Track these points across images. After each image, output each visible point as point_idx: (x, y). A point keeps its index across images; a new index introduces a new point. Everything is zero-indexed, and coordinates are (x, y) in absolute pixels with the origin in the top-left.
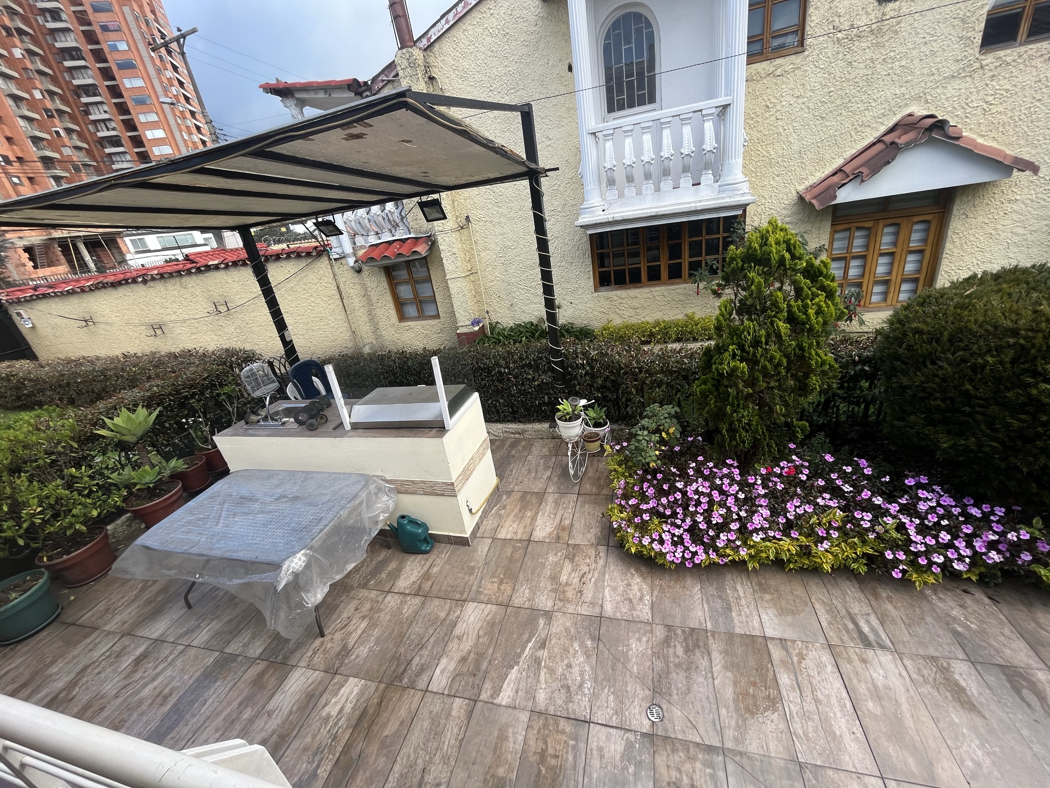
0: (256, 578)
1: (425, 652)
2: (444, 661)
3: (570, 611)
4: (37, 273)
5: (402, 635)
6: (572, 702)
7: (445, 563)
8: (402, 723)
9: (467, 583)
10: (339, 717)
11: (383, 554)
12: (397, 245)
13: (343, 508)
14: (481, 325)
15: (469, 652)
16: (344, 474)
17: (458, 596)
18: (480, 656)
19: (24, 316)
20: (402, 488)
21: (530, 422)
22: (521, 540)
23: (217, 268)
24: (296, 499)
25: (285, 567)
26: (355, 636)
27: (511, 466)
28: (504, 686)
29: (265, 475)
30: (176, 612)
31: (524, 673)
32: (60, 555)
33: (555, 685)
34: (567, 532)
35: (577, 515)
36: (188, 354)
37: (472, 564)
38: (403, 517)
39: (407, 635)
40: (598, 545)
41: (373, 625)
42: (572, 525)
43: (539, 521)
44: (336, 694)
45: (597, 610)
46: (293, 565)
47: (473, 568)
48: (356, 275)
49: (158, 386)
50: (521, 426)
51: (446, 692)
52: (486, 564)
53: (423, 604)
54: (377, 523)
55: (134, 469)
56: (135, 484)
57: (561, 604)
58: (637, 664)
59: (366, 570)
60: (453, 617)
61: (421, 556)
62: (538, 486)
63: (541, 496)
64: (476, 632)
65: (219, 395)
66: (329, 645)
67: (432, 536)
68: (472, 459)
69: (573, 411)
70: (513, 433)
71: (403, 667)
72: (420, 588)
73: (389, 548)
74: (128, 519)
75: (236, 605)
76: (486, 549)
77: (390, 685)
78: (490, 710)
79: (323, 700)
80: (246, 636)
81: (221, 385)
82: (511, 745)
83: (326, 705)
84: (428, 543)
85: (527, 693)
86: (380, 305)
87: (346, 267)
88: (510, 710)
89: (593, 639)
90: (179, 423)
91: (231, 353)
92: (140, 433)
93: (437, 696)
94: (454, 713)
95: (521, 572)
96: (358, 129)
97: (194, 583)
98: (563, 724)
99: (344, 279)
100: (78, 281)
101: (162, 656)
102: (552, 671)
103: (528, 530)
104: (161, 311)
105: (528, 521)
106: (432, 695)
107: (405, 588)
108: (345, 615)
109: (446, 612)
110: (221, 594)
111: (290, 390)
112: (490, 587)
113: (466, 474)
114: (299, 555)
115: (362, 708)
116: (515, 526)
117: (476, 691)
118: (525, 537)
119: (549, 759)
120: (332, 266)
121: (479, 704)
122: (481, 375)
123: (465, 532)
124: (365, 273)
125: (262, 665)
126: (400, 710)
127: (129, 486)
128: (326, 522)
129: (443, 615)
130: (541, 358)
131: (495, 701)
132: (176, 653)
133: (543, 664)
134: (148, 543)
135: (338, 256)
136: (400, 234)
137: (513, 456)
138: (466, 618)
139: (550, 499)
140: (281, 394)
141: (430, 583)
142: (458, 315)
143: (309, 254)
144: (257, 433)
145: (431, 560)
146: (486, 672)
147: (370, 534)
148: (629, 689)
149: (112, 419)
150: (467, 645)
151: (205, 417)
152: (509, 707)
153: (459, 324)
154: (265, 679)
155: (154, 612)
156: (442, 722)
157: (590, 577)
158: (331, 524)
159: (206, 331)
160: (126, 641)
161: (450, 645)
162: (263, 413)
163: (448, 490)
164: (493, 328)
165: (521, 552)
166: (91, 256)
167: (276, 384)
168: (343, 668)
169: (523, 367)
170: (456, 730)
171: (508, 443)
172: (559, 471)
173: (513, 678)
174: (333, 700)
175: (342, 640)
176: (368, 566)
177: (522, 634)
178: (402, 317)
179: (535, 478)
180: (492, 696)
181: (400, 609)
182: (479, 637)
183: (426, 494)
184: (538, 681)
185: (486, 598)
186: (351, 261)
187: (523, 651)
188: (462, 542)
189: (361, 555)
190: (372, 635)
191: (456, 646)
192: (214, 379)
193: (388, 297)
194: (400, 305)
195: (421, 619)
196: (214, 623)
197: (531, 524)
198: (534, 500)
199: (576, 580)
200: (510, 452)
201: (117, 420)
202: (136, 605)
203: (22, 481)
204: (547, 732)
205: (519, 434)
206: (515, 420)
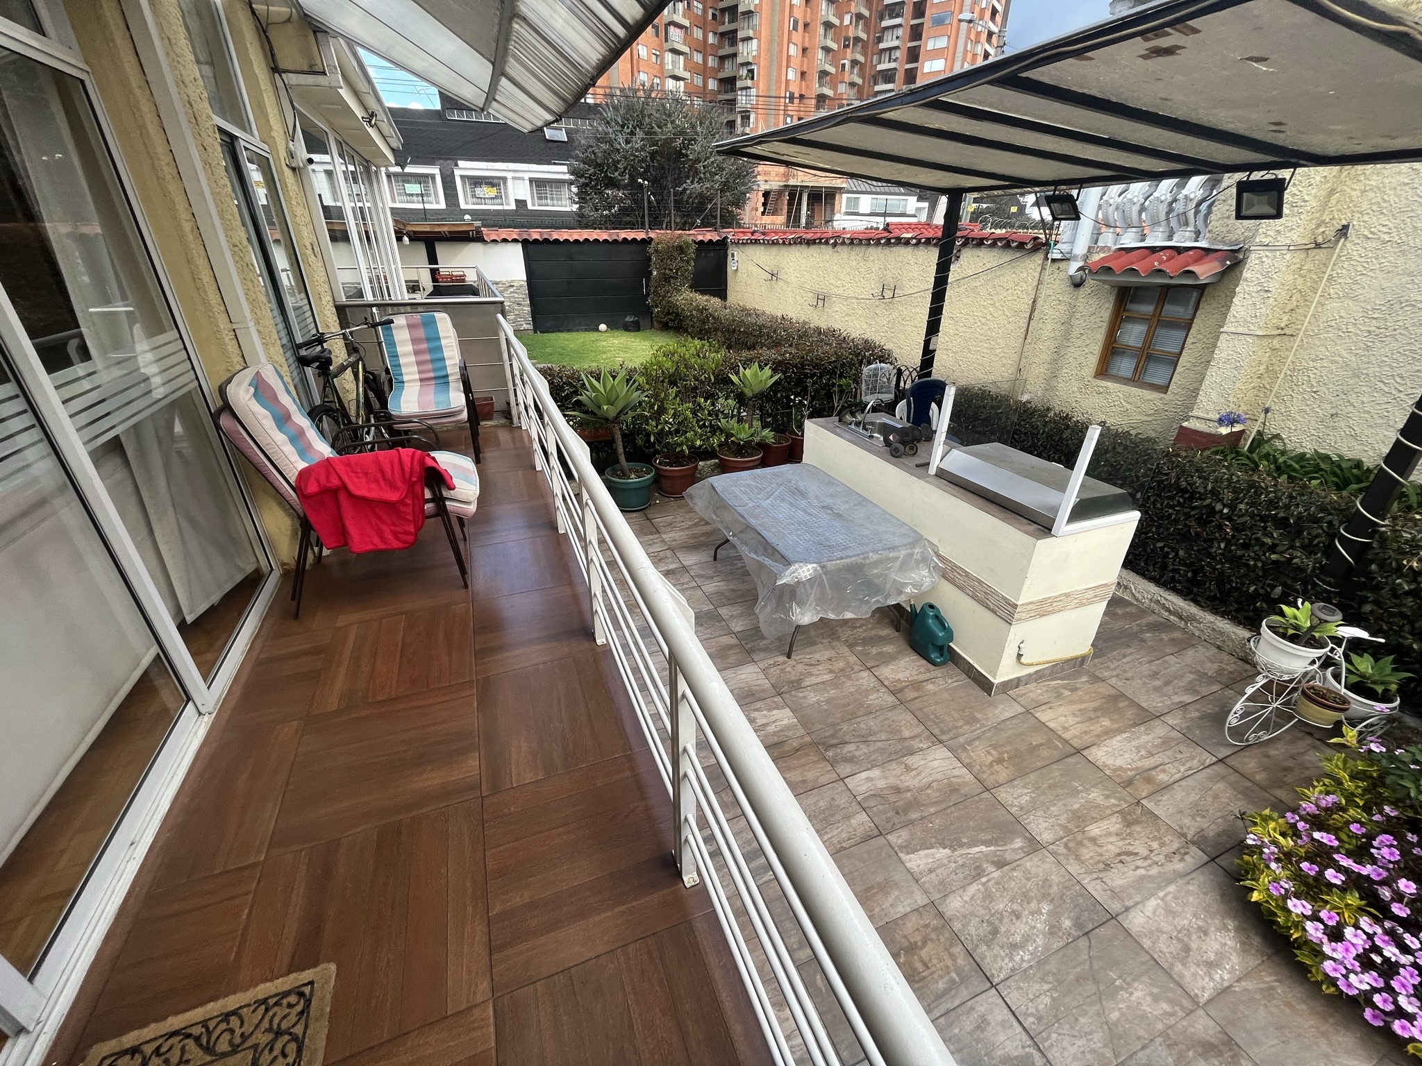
0: (768, 562)
1: (864, 749)
2: (875, 773)
3: (1068, 867)
4: (761, 219)
5: (853, 716)
6: (988, 946)
7: (947, 690)
8: (804, 782)
9: (956, 727)
10: (761, 728)
11: (887, 631)
12: (1164, 256)
13: (875, 551)
14: (1237, 428)
15: (908, 790)
16: (898, 520)
17: (936, 731)
18: (915, 804)
19: (736, 258)
20: (951, 573)
21: (1215, 611)
22: (1066, 741)
23: (907, 242)
24: (839, 516)
25: (792, 568)
26: (813, 680)
27: (1128, 651)
28: (922, 853)
29: (829, 480)
30: (704, 556)
31: (953, 865)
32: (667, 464)
33: (982, 912)
34: (1151, 788)
35: (1189, 782)
36: (831, 333)
37: (979, 716)
38: (932, 607)
39: (858, 720)
40: (1194, 843)
41: (835, 684)
42: (1167, 787)
43: (1116, 742)
44: (769, 710)
45: (1115, 907)
46: (800, 571)
47: (976, 720)
48: (1072, 288)
49: (790, 354)
50: (1193, 609)
51: (859, 798)
52: (995, 728)
53: (894, 707)
54: (900, 592)
55: (738, 422)
56: (733, 435)
57: (1063, 850)
58: (1123, 1014)
59: (861, 633)
60: (916, 744)
61: (924, 662)
62: (1154, 702)
63: (1145, 717)
64: (931, 779)
65: (834, 385)
66: (788, 669)
67: (951, 650)
68: (1067, 595)
69: (1312, 628)
70: (1168, 610)
71: (835, 741)
72: (902, 690)
73: (898, 630)
74: (716, 464)
75: (743, 582)
76: (1007, 715)
77: (815, 744)
78: (890, 856)
79: (758, 705)
80: (737, 610)
81: (841, 376)
82: (886, 904)
83: (757, 710)
84: (942, 655)
85: (941, 883)
86: (1079, 342)
87: (1063, 275)
88: (910, 877)
89: (1078, 924)
90: (788, 397)
91: (868, 345)
92: (757, 390)
93: (848, 793)
94: (853, 821)
95: (1037, 774)
96: (1172, 38)
97: (728, 541)
98: (958, 949)
99: (1050, 292)
100: (785, 233)
101: (682, 581)
102: (988, 896)
103: (1088, 739)
104: (833, 282)
105: (1097, 729)
106: (845, 788)
107: (887, 678)
108: (817, 656)
109: (911, 734)
110: (739, 565)
111: (901, 406)
112: (980, 754)
113: (1044, 609)
114: (810, 566)
115: (782, 739)
116: (1072, 720)
117: (889, 826)
118: (1076, 743)
119: (916, 958)
120: (1043, 268)
121: (881, 840)
122: (1172, 498)
123: (994, 677)
124: (1085, 291)
125: (733, 641)
126: (809, 770)
127: (729, 435)
128: (851, 554)
129: (907, 734)
130: (1317, 521)
131: (901, 855)
132: (691, 585)
133: (984, 880)
134: (715, 485)
135: (1059, 256)
136: (1183, 239)
137: (1143, 641)
138: (930, 758)
139: (1159, 731)
140: (890, 408)
141: (916, 694)
142: (1202, 397)
143: (1021, 246)
144: (843, 434)
145: (933, 674)
146: (912, 823)
147: (886, 598)
148: (1082, 1020)
149: (745, 369)
150: (910, 781)
151: (811, 402)
152: (912, 874)
153: (1195, 413)
154: (731, 652)
155: (693, 547)
156: (838, 817)
157: (1139, 863)
158: (854, 559)
159: (860, 316)
160: (669, 553)
161: (894, 765)
162: (859, 417)
163: (1005, 611)
164: (1259, 440)
165: (1056, 754)
166: (808, 210)
167: (892, 396)
168: (787, 696)
169: (1264, 519)
170: (844, 835)
171: (1151, 619)
172: (1210, 709)
173: (938, 856)
174: (765, 712)
175: (802, 674)
176: (865, 630)
177: (982, 830)
178: (1103, 371)
179: (1156, 689)
180: (901, 847)
181: (867, 692)
182: (929, 786)
183: (974, 597)
184: (964, 887)
185: (968, 761)
186: (1073, 268)
187: (970, 846)
188: (984, 684)
189: (865, 612)
190: (828, 693)
191: (898, 771)
192: (839, 366)
193: (1100, 336)
194: (1111, 350)
195: (881, 718)
196: (723, 583)
197: (1098, 736)
198: (1130, 713)
199: (1113, 849)
200: (1142, 631)
201: (748, 372)
202: (687, 533)
203: (673, 391)
204: (933, 936)
205: (1181, 618)
206: (1185, 593)
